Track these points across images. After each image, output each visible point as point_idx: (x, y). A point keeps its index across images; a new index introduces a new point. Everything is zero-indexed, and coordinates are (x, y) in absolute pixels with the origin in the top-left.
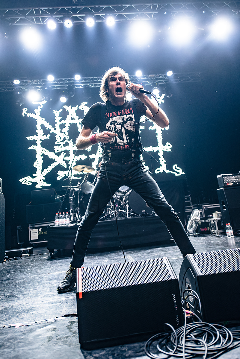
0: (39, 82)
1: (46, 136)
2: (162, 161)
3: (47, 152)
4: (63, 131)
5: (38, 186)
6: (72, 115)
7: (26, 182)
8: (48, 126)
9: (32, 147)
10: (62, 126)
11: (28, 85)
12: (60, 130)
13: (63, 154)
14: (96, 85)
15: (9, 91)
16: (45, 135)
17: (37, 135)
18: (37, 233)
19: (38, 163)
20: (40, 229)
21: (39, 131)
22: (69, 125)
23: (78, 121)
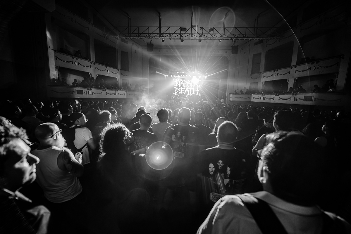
2: (197, 93)
3: (177, 89)
7: (174, 94)
8: (178, 84)
9: (175, 87)
10: (180, 84)
23: (183, 83)
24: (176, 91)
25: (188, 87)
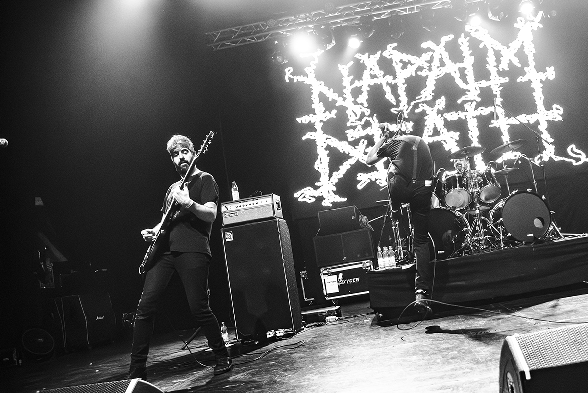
0: (308, 17)
1: (330, 113)
3: (335, 143)
4: (357, 100)
5: (326, 203)
6: (371, 69)
7: (304, 197)
8: (331, 95)
9: (308, 136)
10: (357, 92)
11: (290, 26)
12: (353, 99)
13: (363, 142)
14: (410, 10)
15: (260, 41)
16: (327, 112)
17: (315, 114)
18: (337, 281)
19: (321, 163)
20: (341, 275)
21: (318, 106)
22: (369, 89)
23: (384, 80)
24: (322, 164)
25: (441, 103)
